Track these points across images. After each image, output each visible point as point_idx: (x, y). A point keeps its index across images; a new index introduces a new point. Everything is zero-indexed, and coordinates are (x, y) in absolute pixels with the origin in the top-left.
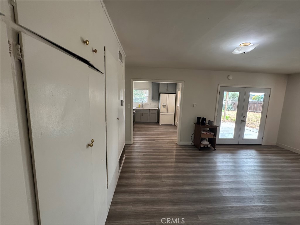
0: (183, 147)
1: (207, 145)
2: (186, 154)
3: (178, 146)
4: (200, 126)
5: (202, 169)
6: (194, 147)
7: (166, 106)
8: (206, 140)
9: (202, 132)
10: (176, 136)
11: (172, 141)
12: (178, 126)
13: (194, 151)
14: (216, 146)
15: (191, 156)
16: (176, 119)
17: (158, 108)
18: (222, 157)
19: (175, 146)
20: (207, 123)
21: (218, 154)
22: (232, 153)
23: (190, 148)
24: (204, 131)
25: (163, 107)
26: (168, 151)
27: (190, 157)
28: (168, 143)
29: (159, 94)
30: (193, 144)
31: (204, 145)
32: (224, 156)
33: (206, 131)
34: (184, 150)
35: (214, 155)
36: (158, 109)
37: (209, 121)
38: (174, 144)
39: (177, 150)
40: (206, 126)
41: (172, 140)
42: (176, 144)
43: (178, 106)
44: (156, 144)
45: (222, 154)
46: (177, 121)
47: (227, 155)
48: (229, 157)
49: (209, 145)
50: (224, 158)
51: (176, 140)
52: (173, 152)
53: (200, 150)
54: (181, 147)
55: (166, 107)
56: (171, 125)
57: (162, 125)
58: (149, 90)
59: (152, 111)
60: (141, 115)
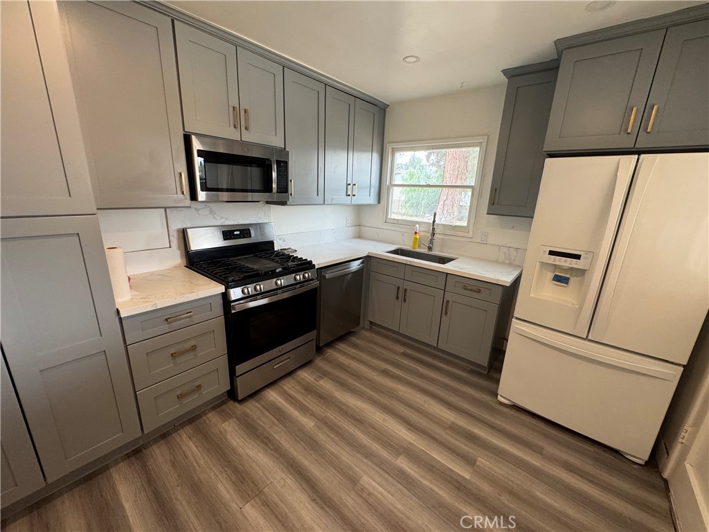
25: (558, 279)
29: (540, 159)
55: (583, 283)
57: (512, 412)
58: (484, 144)
59: (465, 288)
60: (397, 298)
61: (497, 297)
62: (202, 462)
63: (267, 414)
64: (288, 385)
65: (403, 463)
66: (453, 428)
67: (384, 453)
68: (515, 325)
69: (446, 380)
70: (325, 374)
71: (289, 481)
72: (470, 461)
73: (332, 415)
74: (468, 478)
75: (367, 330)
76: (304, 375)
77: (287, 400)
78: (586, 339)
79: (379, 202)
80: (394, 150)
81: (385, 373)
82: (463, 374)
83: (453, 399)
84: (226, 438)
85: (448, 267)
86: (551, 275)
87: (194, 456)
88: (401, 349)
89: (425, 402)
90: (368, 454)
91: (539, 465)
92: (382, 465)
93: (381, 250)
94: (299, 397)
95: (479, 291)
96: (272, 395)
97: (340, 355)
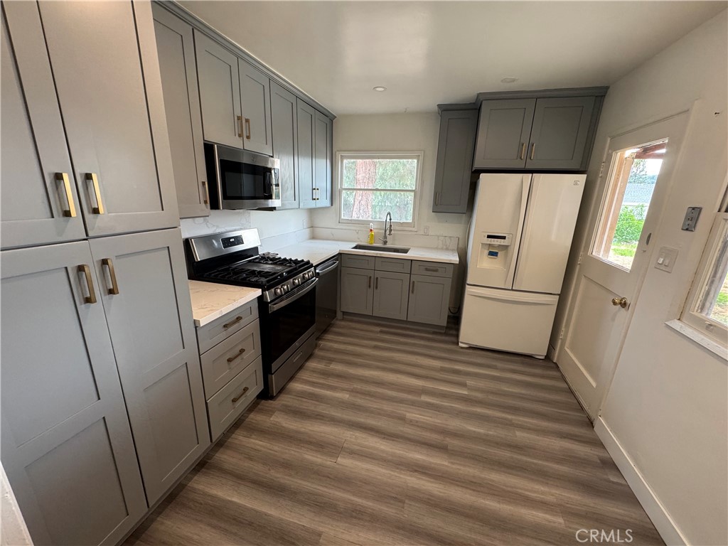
7: (506, 247)
17: (463, 257)
25: (492, 254)
29: (476, 173)
36: (457, 259)
55: (506, 256)
57: (471, 351)
58: (421, 158)
59: (427, 269)
60: (370, 286)
61: (450, 273)
62: (276, 448)
63: (304, 400)
64: (303, 375)
65: (424, 398)
66: (442, 370)
67: (410, 397)
68: (468, 289)
69: (422, 342)
70: (331, 360)
71: (357, 434)
72: (463, 385)
73: (358, 386)
74: (467, 393)
75: (341, 320)
76: (312, 364)
77: (313, 386)
78: (512, 290)
79: (332, 205)
80: (342, 158)
81: (376, 347)
82: (430, 336)
83: (433, 353)
84: (283, 427)
85: (410, 255)
86: (486, 252)
87: (264, 447)
88: (378, 329)
89: (417, 359)
90: (402, 401)
91: (498, 375)
92: (413, 403)
93: (348, 247)
94: (321, 381)
95: (436, 271)
96: (296, 386)
97: (331, 342)
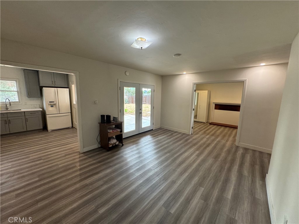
0: (89, 154)
1: (115, 143)
2: (94, 162)
3: (82, 155)
4: (106, 125)
5: (115, 174)
6: (102, 149)
7: (55, 104)
8: (114, 138)
9: (109, 131)
10: (77, 142)
11: (71, 150)
12: (78, 128)
13: (102, 155)
14: (123, 141)
15: (99, 162)
16: (74, 120)
17: (43, 108)
18: (130, 151)
19: (78, 156)
20: (112, 120)
21: (126, 149)
22: (136, 144)
23: (98, 153)
24: (110, 129)
26: (67, 168)
27: (99, 164)
28: (66, 155)
30: (100, 146)
31: (113, 144)
32: (131, 149)
33: (112, 129)
34: (90, 157)
35: (123, 152)
36: (41, 110)
37: (114, 117)
38: (76, 154)
39: (80, 161)
40: (111, 124)
41: (72, 148)
42: (78, 153)
43: (74, 104)
44: (44, 164)
45: (129, 148)
46: (76, 122)
47: (133, 147)
48: (135, 149)
49: (117, 143)
50: (132, 151)
51: (78, 148)
52: (75, 166)
53: (108, 151)
54: (86, 155)
55: (56, 106)
56: (68, 128)
58: (17, 81)
59: (31, 114)
60: (6, 123)
68: (47, 116)
78: (60, 114)
86: (50, 106)
